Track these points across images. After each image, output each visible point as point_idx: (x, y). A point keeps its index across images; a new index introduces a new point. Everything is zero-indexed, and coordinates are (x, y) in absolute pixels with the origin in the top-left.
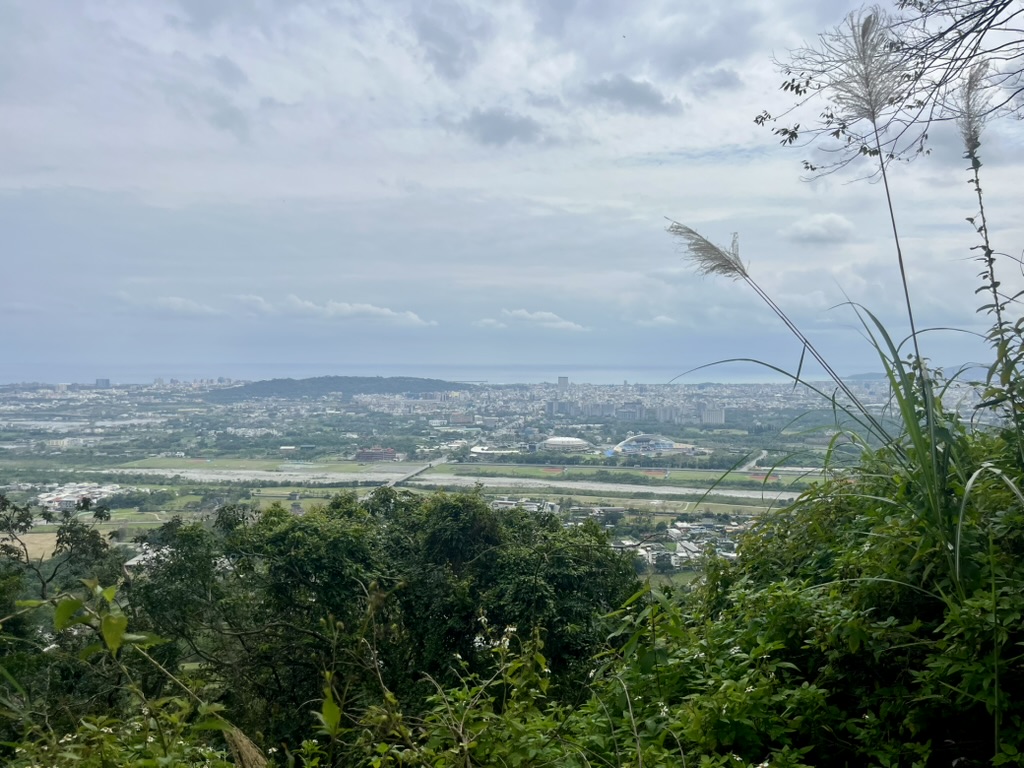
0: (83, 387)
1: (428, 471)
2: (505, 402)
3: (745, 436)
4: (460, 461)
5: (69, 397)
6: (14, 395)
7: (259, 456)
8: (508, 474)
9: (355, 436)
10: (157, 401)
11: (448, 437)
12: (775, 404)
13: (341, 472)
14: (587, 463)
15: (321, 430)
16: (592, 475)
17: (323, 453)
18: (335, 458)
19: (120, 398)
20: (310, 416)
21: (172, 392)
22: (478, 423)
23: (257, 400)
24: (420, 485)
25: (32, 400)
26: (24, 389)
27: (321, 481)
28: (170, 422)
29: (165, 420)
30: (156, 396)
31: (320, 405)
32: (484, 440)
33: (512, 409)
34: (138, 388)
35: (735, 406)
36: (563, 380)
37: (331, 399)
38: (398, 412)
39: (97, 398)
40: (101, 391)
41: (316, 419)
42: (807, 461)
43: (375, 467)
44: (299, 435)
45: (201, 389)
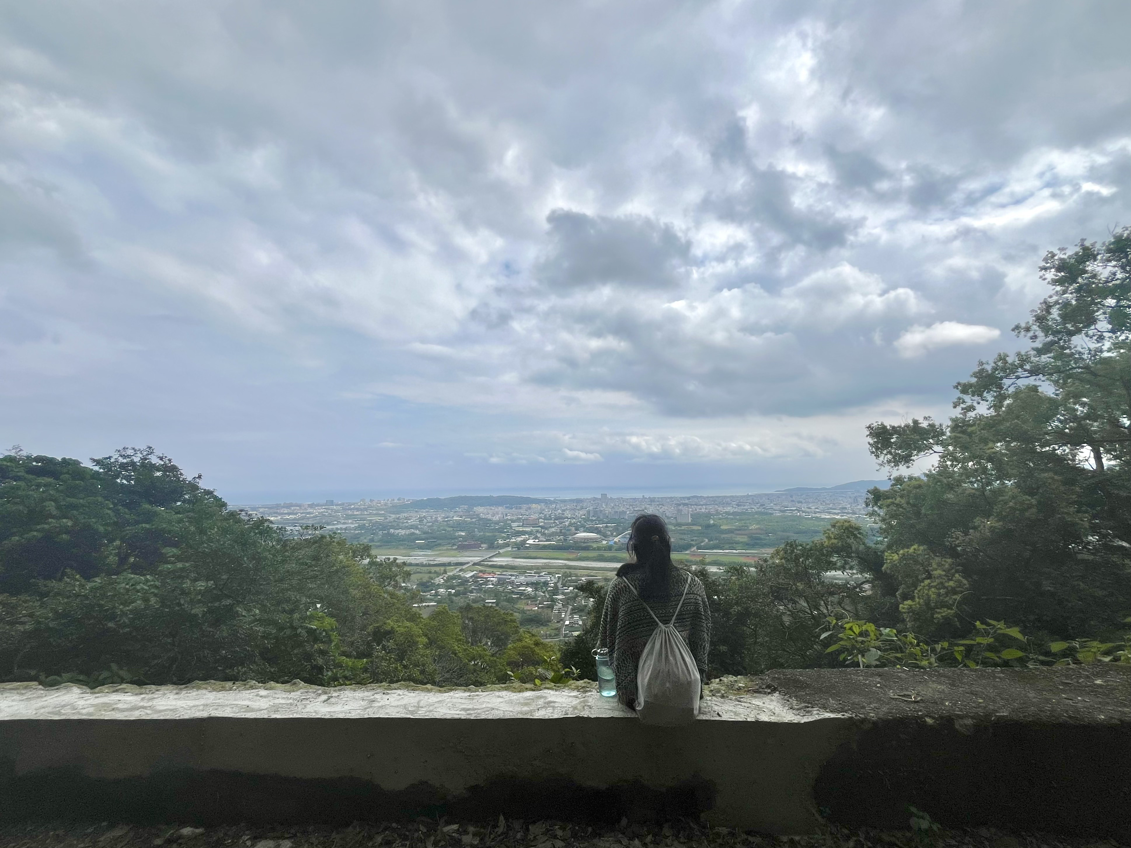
0: (318, 505)
1: (497, 556)
2: (564, 511)
3: (699, 530)
4: (519, 549)
5: (308, 511)
6: (276, 511)
7: (402, 547)
8: (544, 557)
9: (463, 534)
10: (358, 513)
11: (519, 534)
12: (729, 509)
13: (445, 557)
14: (594, 549)
15: (445, 530)
16: (594, 557)
17: (440, 545)
18: (445, 548)
19: (337, 511)
20: (443, 521)
21: (368, 508)
22: (541, 524)
23: (416, 511)
24: (487, 564)
25: (286, 514)
26: (283, 507)
27: (432, 563)
28: (359, 527)
29: (356, 525)
30: (358, 510)
31: (451, 514)
32: (539, 535)
33: (566, 515)
34: (349, 505)
35: (703, 510)
36: (604, 496)
37: (460, 510)
38: (496, 518)
39: (324, 512)
40: (327, 507)
41: (445, 523)
42: (727, 546)
43: (467, 554)
44: (431, 533)
45: (386, 505)
